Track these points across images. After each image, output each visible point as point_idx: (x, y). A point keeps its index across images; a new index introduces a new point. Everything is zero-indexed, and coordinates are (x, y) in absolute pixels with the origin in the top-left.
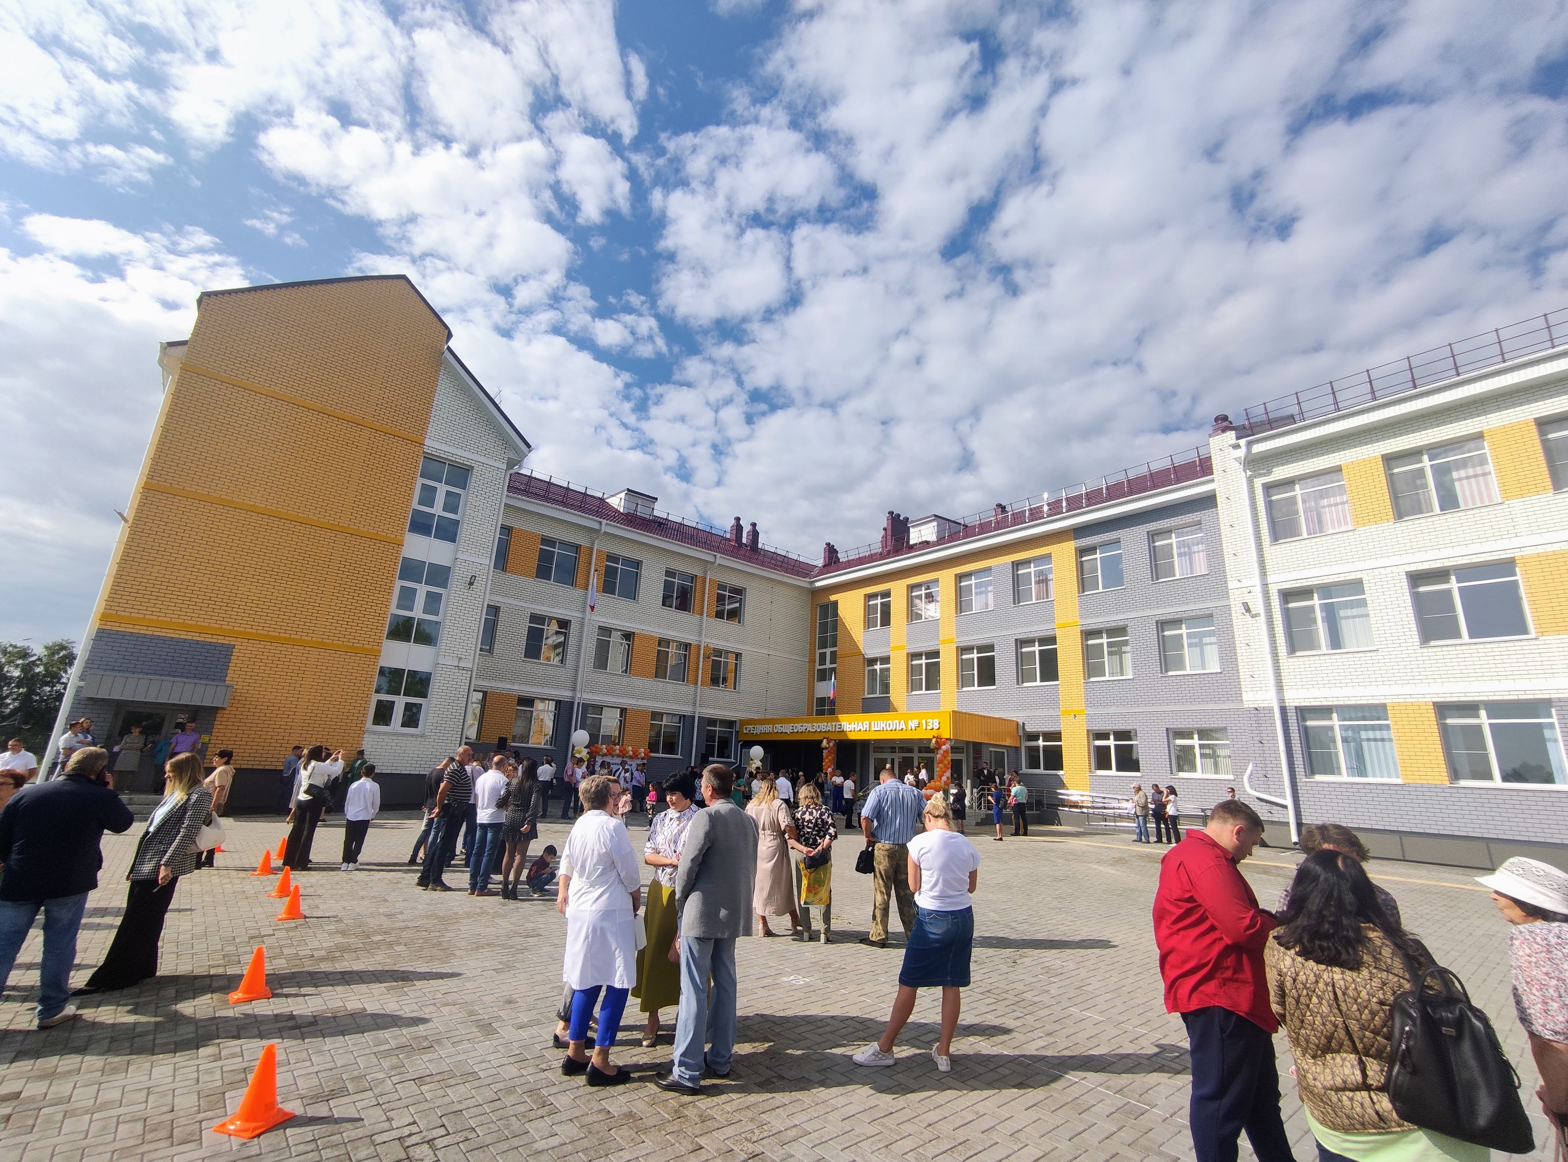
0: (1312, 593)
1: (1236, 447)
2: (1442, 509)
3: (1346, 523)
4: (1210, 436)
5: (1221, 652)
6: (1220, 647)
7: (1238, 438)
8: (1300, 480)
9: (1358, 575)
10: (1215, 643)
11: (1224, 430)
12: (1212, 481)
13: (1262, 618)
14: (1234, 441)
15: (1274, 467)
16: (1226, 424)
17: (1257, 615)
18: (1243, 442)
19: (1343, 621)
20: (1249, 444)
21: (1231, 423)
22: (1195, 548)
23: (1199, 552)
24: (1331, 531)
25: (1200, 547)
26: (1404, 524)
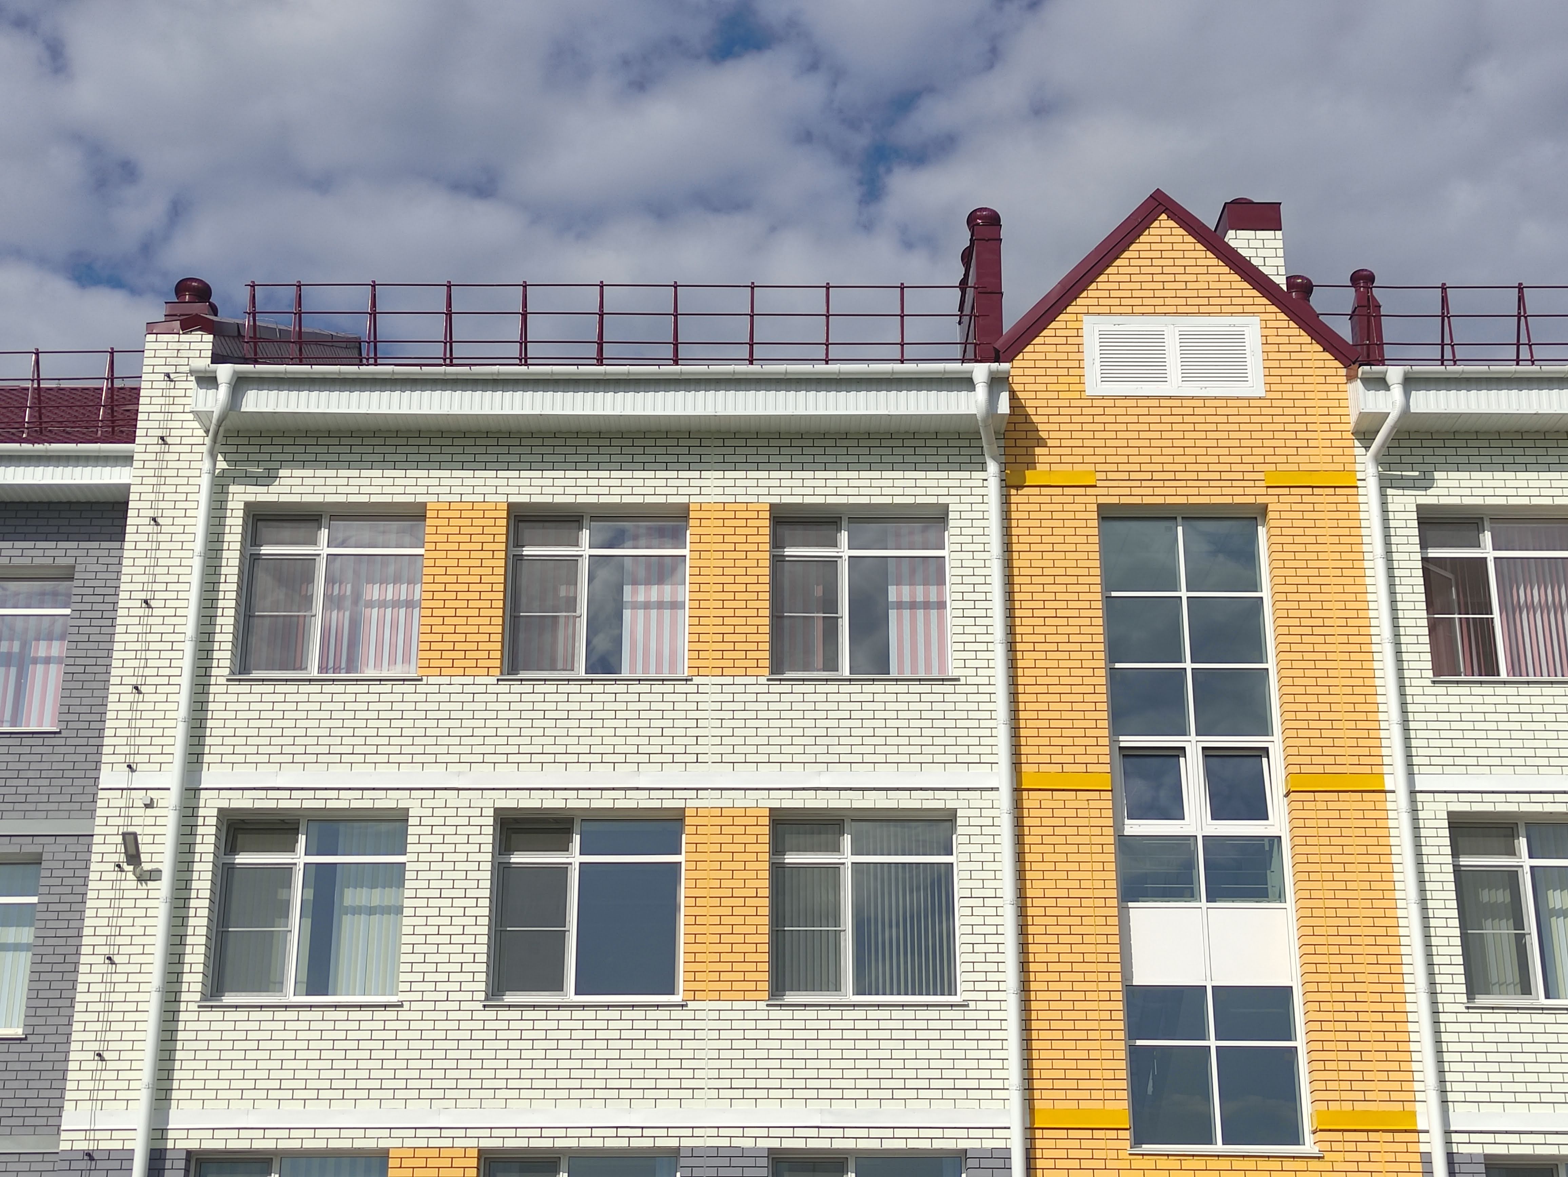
0: (296, 831)
1: (207, 380)
2: (590, 668)
3: (406, 660)
4: (151, 328)
5: (36, 975)
6: (39, 960)
7: (217, 358)
8: (333, 517)
9: (400, 800)
10: (26, 947)
11: (189, 324)
12: (127, 460)
13: (163, 887)
14: (204, 363)
15: (282, 464)
16: (199, 308)
17: (154, 875)
18: (225, 372)
19: (347, 920)
20: (240, 384)
21: (214, 310)
22: (42, 649)
23: (47, 661)
24: (370, 673)
25: (57, 649)
26: (517, 688)
